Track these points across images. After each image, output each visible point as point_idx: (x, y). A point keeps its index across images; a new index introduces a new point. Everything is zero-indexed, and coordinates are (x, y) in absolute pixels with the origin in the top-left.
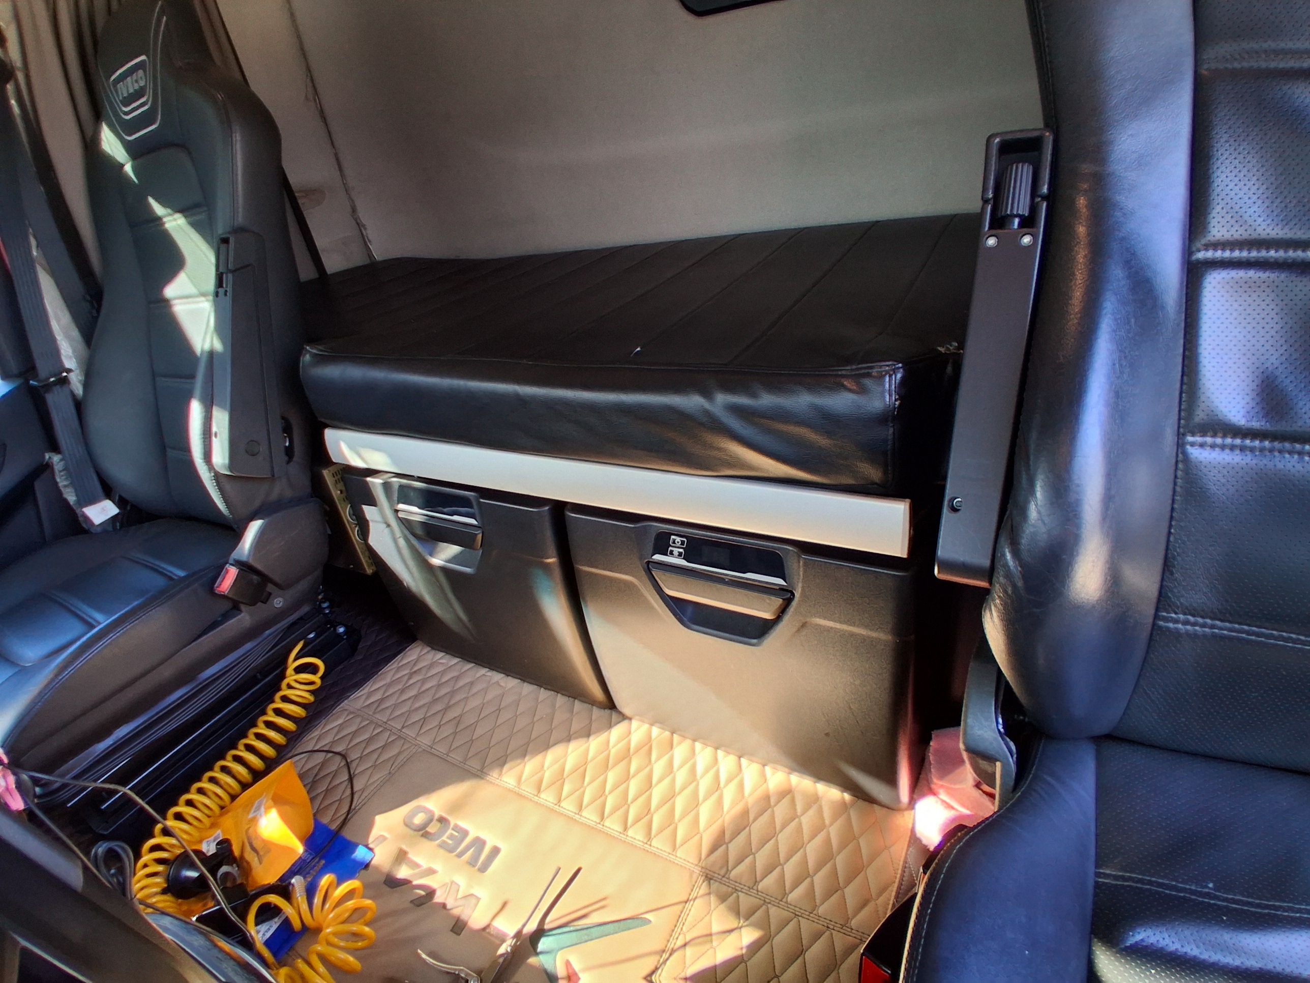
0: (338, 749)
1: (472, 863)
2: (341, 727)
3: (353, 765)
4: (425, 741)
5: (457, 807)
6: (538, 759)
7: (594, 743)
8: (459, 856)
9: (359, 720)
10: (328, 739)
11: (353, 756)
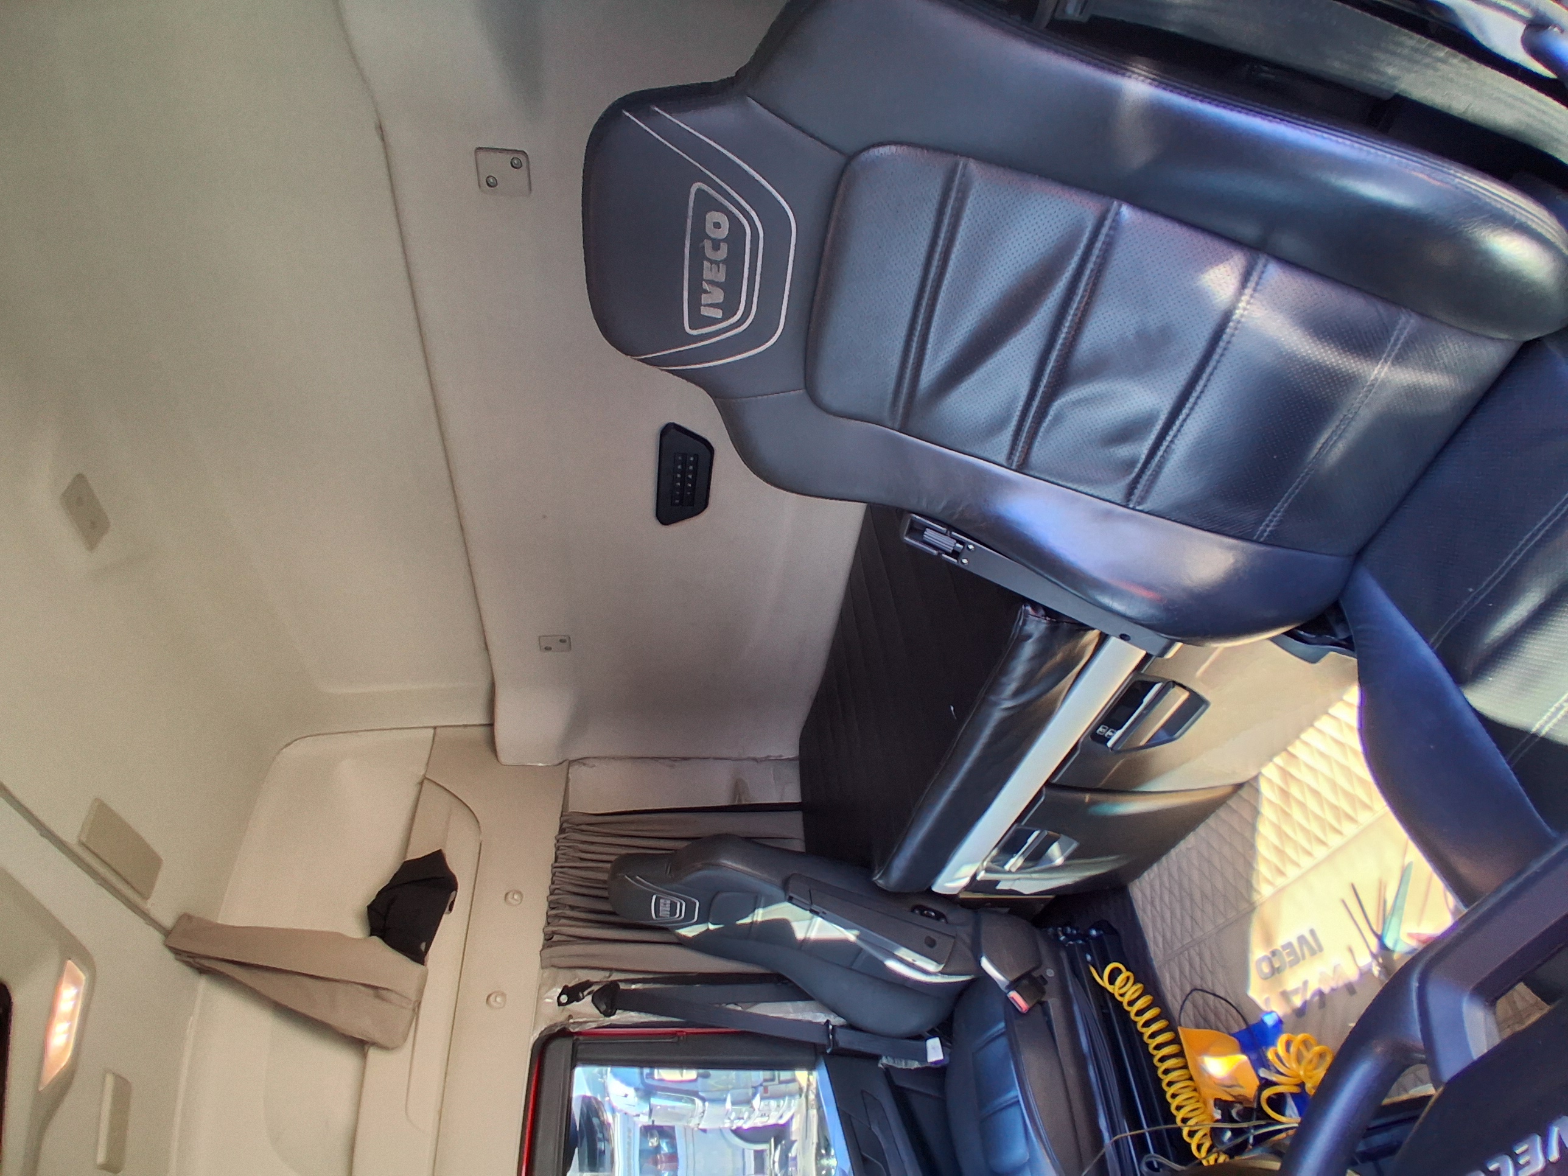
0: (1188, 989)
1: (1313, 953)
2: (1172, 978)
3: (1205, 988)
4: (1209, 928)
5: (1268, 939)
6: (1260, 860)
7: (1266, 811)
8: (1304, 958)
9: (1172, 963)
10: (1178, 991)
11: (1198, 983)
